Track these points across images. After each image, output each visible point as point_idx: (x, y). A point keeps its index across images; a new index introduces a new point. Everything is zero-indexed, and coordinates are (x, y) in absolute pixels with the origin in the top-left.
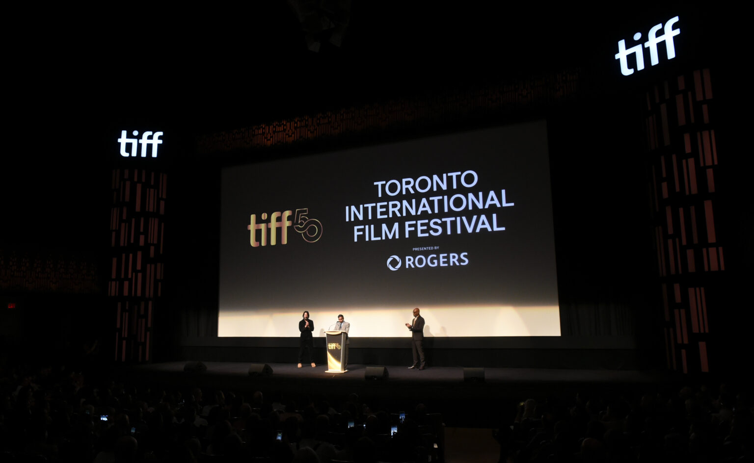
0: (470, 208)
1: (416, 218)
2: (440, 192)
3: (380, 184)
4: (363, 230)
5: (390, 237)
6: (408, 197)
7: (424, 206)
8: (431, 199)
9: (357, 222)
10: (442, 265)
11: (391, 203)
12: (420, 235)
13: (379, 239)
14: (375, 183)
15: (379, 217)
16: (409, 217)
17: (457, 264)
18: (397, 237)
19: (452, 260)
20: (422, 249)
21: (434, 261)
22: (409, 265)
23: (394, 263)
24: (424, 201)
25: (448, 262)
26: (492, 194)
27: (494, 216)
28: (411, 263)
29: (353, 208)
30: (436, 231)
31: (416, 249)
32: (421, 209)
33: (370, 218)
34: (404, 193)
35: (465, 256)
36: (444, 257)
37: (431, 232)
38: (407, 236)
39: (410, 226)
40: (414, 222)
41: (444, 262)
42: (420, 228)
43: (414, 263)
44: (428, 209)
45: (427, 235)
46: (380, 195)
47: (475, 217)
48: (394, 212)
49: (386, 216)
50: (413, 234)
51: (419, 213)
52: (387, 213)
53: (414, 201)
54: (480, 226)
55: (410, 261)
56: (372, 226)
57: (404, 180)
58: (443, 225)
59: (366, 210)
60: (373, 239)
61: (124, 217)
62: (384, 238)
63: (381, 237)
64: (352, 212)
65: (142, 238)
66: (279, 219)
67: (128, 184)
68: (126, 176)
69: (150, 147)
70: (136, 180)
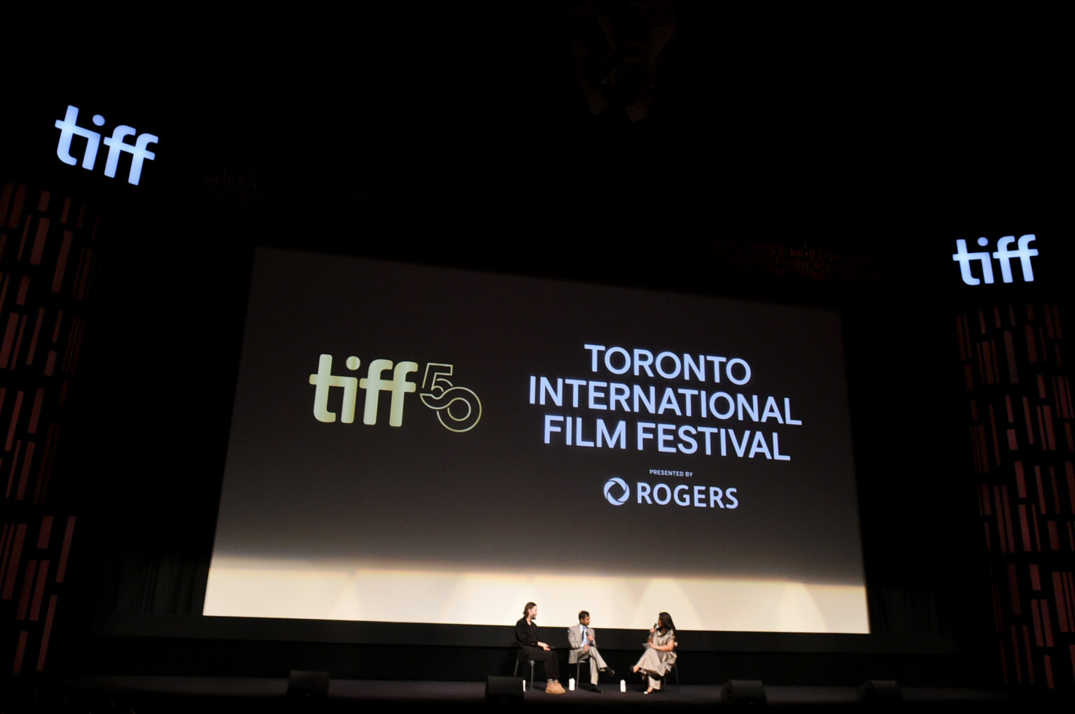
0: (741, 418)
1: (656, 418)
2: (694, 383)
3: (595, 349)
4: (562, 425)
5: (611, 444)
6: (644, 381)
7: (669, 401)
8: (681, 391)
9: (551, 407)
10: (697, 504)
11: (614, 386)
12: (661, 448)
13: (591, 444)
14: (587, 347)
15: (592, 405)
16: (644, 415)
17: (722, 506)
18: (623, 446)
19: (712, 498)
20: (664, 473)
21: (685, 496)
22: (643, 497)
23: (617, 491)
24: (669, 392)
25: (707, 500)
26: (771, 401)
27: (775, 436)
28: (646, 494)
29: (544, 382)
30: (688, 445)
31: (655, 472)
32: (664, 405)
33: (576, 404)
34: (637, 373)
35: (732, 493)
36: (700, 492)
37: (681, 446)
38: (640, 447)
39: (646, 430)
40: (652, 425)
41: (700, 501)
42: (662, 437)
43: (651, 495)
44: (675, 406)
45: (673, 450)
46: (595, 368)
47: (747, 433)
48: (618, 402)
49: (604, 407)
50: (651, 444)
51: (661, 411)
52: (606, 401)
53: (652, 389)
54: (754, 449)
55: (644, 492)
56: (579, 420)
57: (637, 352)
58: (700, 438)
59: (568, 390)
60: (580, 443)
61: (21, 300)
62: (599, 444)
63: (594, 440)
64: (541, 389)
65: (52, 357)
66: (387, 375)
67: (44, 225)
68: (43, 205)
69: (126, 159)
70: (64, 220)
